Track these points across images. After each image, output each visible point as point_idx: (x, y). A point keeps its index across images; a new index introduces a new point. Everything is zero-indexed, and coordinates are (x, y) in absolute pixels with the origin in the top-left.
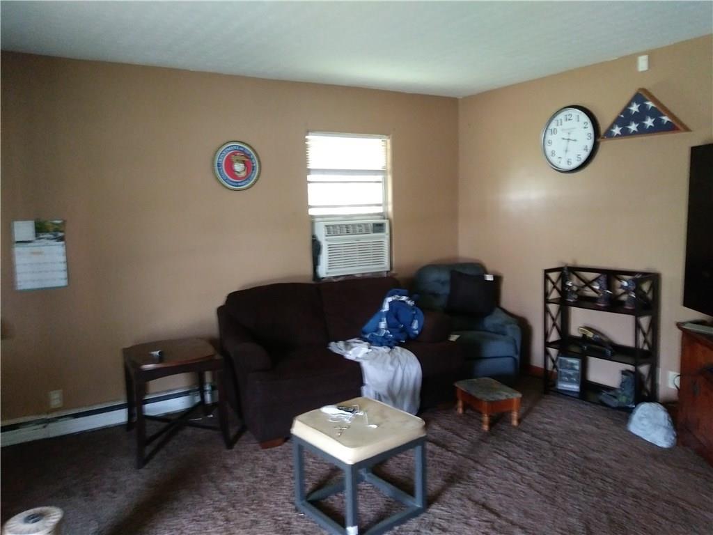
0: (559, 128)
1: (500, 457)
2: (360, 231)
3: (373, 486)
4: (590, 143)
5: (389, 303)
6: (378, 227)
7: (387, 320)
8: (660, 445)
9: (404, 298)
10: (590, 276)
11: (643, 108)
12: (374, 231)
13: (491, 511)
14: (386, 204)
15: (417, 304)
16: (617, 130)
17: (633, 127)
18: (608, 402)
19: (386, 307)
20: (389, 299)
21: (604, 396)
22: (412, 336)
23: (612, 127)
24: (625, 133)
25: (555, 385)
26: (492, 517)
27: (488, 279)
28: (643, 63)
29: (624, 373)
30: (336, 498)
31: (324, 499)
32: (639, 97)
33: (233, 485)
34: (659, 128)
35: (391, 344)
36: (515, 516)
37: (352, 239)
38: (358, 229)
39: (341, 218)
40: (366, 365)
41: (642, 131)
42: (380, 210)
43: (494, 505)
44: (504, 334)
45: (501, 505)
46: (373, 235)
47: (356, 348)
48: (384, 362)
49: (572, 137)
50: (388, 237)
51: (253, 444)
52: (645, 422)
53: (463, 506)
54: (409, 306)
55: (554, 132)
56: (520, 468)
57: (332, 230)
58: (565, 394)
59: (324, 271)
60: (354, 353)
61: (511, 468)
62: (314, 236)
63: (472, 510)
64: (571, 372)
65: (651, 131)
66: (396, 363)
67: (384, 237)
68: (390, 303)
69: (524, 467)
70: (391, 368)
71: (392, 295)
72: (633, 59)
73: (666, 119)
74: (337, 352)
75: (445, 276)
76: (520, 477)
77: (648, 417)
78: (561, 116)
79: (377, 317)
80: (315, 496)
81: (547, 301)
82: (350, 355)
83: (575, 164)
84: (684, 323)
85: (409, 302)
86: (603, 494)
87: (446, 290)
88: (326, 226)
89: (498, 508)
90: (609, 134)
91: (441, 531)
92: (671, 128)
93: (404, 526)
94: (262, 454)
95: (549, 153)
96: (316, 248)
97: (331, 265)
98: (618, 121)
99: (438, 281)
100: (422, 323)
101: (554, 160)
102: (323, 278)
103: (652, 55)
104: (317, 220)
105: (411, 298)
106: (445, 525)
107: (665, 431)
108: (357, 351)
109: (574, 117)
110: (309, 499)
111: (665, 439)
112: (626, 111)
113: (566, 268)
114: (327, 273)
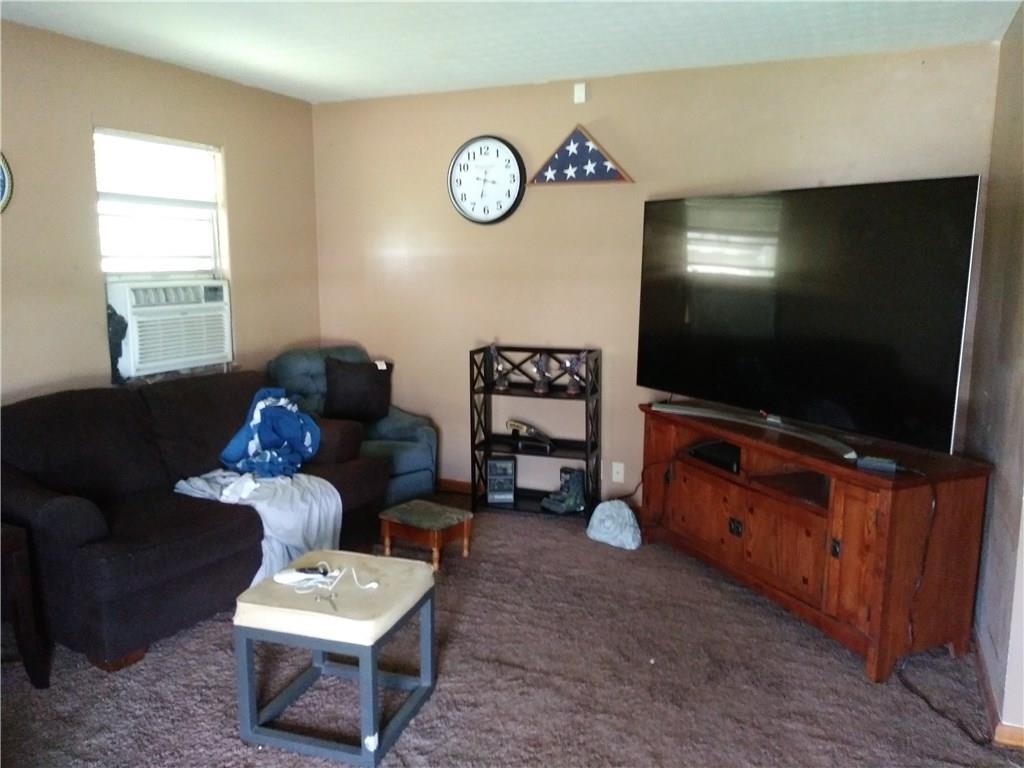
0: (471, 163)
1: (476, 600)
2: (187, 298)
3: (339, 678)
4: (515, 189)
5: (261, 411)
6: (213, 293)
7: (260, 437)
8: (628, 548)
9: (283, 402)
10: (517, 357)
11: (582, 148)
12: (208, 299)
13: (514, 665)
14: (216, 256)
15: (301, 409)
16: (550, 174)
17: (571, 172)
18: (553, 508)
19: (257, 418)
20: (261, 405)
21: (545, 503)
22: (306, 456)
23: (545, 168)
24: (561, 178)
25: (485, 497)
26: (518, 672)
27: (380, 368)
28: (579, 94)
29: (564, 470)
30: (296, 710)
31: (278, 716)
32: (578, 136)
33: (102, 739)
34: (601, 175)
35: (287, 472)
36: (541, 664)
37: (175, 312)
38: (182, 294)
39: (149, 277)
40: (261, 507)
41: (581, 176)
42: (208, 265)
43: (509, 656)
44: (414, 439)
45: (516, 655)
46: (204, 304)
47: (231, 486)
48: (292, 500)
49: (490, 177)
50: (227, 308)
51: (87, 671)
52: (608, 523)
53: (474, 669)
54: (291, 412)
55: (465, 168)
56: (508, 607)
57: (142, 296)
58: (500, 507)
59: (132, 364)
60: (234, 492)
61: (497, 609)
62: (109, 307)
63: (489, 672)
64: (501, 479)
65: (593, 178)
66: (309, 497)
67: (223, 308)
68: (263, 412)
69: (511, 604)
70: (303, 506)
71: (264, 398)
72: (566, 86)
73: (609, 165)
74: (199, 496)
75: (318, 366)
76: (514, 617)
77: (611, 517)
78: (474, 148)
79: (242, 434)
80: (266, 715)
81: (473, 391)
82: (229, 496)
83: (495, 214)
84: (650, 405)
85: (289, 407)
86: (612, 614)
87: (321, 385)
88: (135, 291)
89: (516, 661)
90: (540, 177)
91: (471, 708)
92: (616, 176)
93: (420, 716)
94: (117, 679)
95: (458, 197)
96: (117, 328)
97: (144, 355)
98: (551, 163)
99: (307, 374)
100: (318, 437)
101: (466, 206)
102: (129, 378)
103: (590, 85)
104: (110, 279)
105: (293, 402)
106: (471, 699)
107: (632, 529)
108: (237, 490)
109: (492, 152)
110: (261, 723)
111: (634, 540)
112: (562, 150)
113: (493, 348)
114: (138, 370)
